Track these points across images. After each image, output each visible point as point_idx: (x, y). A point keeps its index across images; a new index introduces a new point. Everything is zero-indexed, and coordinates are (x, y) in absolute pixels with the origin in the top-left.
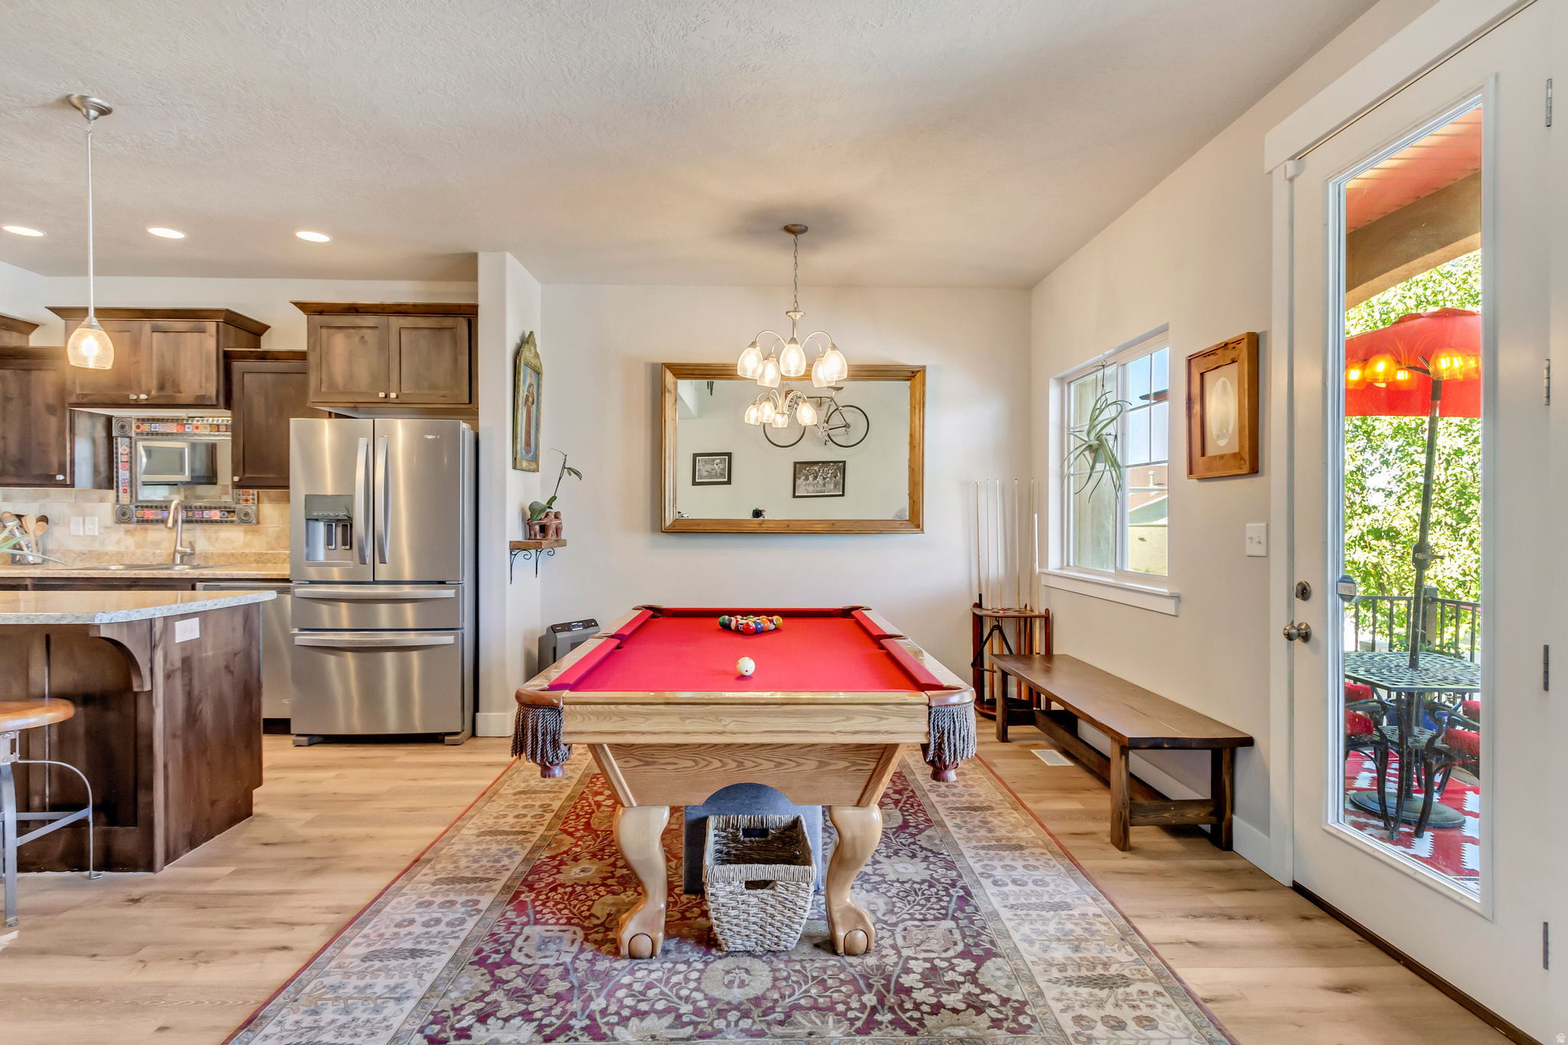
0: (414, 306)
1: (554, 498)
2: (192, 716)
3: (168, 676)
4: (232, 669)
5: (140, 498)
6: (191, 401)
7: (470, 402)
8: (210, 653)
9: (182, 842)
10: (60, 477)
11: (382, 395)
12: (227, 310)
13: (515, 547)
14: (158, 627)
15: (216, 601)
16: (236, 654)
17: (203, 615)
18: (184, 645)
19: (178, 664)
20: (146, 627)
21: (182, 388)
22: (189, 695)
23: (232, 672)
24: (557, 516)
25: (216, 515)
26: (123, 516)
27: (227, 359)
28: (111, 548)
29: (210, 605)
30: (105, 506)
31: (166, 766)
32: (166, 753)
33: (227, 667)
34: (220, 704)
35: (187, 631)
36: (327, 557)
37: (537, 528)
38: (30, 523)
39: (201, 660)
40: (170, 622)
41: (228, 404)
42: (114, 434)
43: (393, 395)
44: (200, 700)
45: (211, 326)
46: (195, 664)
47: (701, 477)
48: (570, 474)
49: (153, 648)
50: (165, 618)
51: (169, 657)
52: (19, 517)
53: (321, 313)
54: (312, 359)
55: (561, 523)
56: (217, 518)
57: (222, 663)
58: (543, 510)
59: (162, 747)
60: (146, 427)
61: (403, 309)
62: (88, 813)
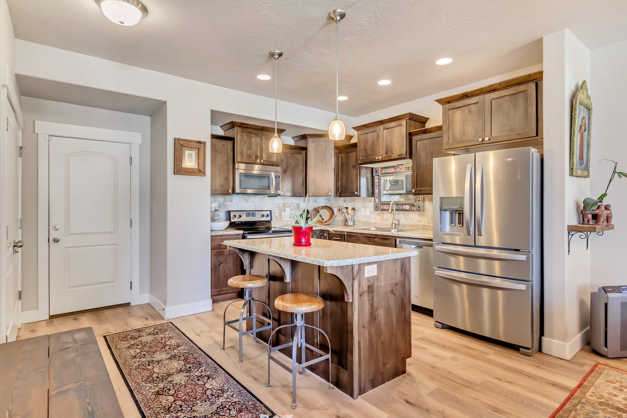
1: (604, 197)
2: (373, 316)
3: (361, 295)
4: (395, 292)
6: (396, 157)
7: (537, 135)
8: (383, 283)
9: (368, 384)
10: (356, 193)
11: (480, 140)
13: (572, 229)
14: (356, 268)
15: (385, 256)
16: (396, 285)
17: (379, 264)
18: (369, 279)
19: (366, 288)
20: (350, 268)
22: (372, 305)
23: (395, 294)
24: (606, 209)
25: (407, 207)
27: (411, 135)
29: (382, 258)
31: (359, 343)
32: (359, 335)
33: (392, 291)
34: (388, 310)
35: (370, 271)
36: (451, 230)
37: (590, 216)
39: (378, 287)
40: (362, 266)
41: (410, 158)
42: (374, 175)
43: (487, 139)
44: (377, 309)
46: (375, 290)
49: (353, 279)
50: (359, 265)
51: (361, 285)
55: (611, 213)
57: (389, 289)
58: (594, 204)
59: (357, 333)
61: (492, 88)
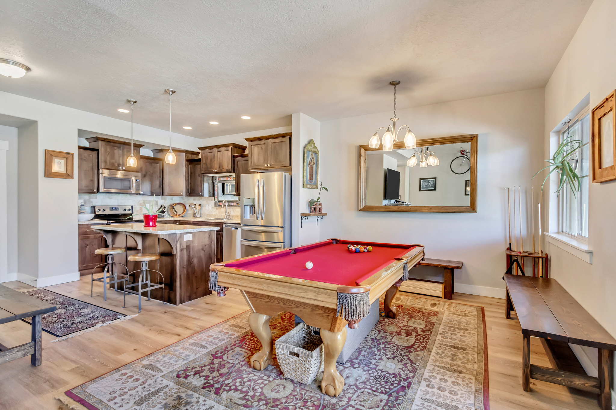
0: (274, 135)
1: (319, 198)
2: (190, 262)
3: (182, 250)
4: (204, 249)
5: (219, 199)
6: (225, 171)
7: (290, 165)
8: (196, 245)
9: (186, 298)
10: (200, 194)
11: (266, 165)
12: (233, 143)
13: (303, 215)
14: (178, 236)
15: (197, 229)
16: (206, 245)
17: (194, 233)
18: (187, 242)
19: (185, 247)
20: (174, 236)
21: (224, 167)
22: (189, 256)
23: (204, 251)
24: (320, 205)
25: (235, 204)
26: (216, 205)
27: (234, 157)
28: (213, 213)
29: (195, 230)
30: (212, 201)
31: (180, 276)
32: (180, 271)
33: (202, 249)
34: (200, 259)
35: (188, 238)
36: (250, 217)
37: (313, 209)
38: (197, 206)
39: (193, 246)
40: (182, 235)
41: (234, 172)
42: (214, 181)
43: (269, 165)
44: (192, 258)
45: (230, 148)
46: (191, 248)
47: (423, 188)
48: (323, 189)
49: (177, 241)
50: (180, 234)
51: (182, 245)
52: (195, 204)
53: (252, 141)
54: (249, 156)
55: (321, 207)
56: (235, 205)
57: (201, 248)
58: (314, 202)
59: (179, 270)
60: (220, 179)
61: (272, 137)
62: (163, 286)
